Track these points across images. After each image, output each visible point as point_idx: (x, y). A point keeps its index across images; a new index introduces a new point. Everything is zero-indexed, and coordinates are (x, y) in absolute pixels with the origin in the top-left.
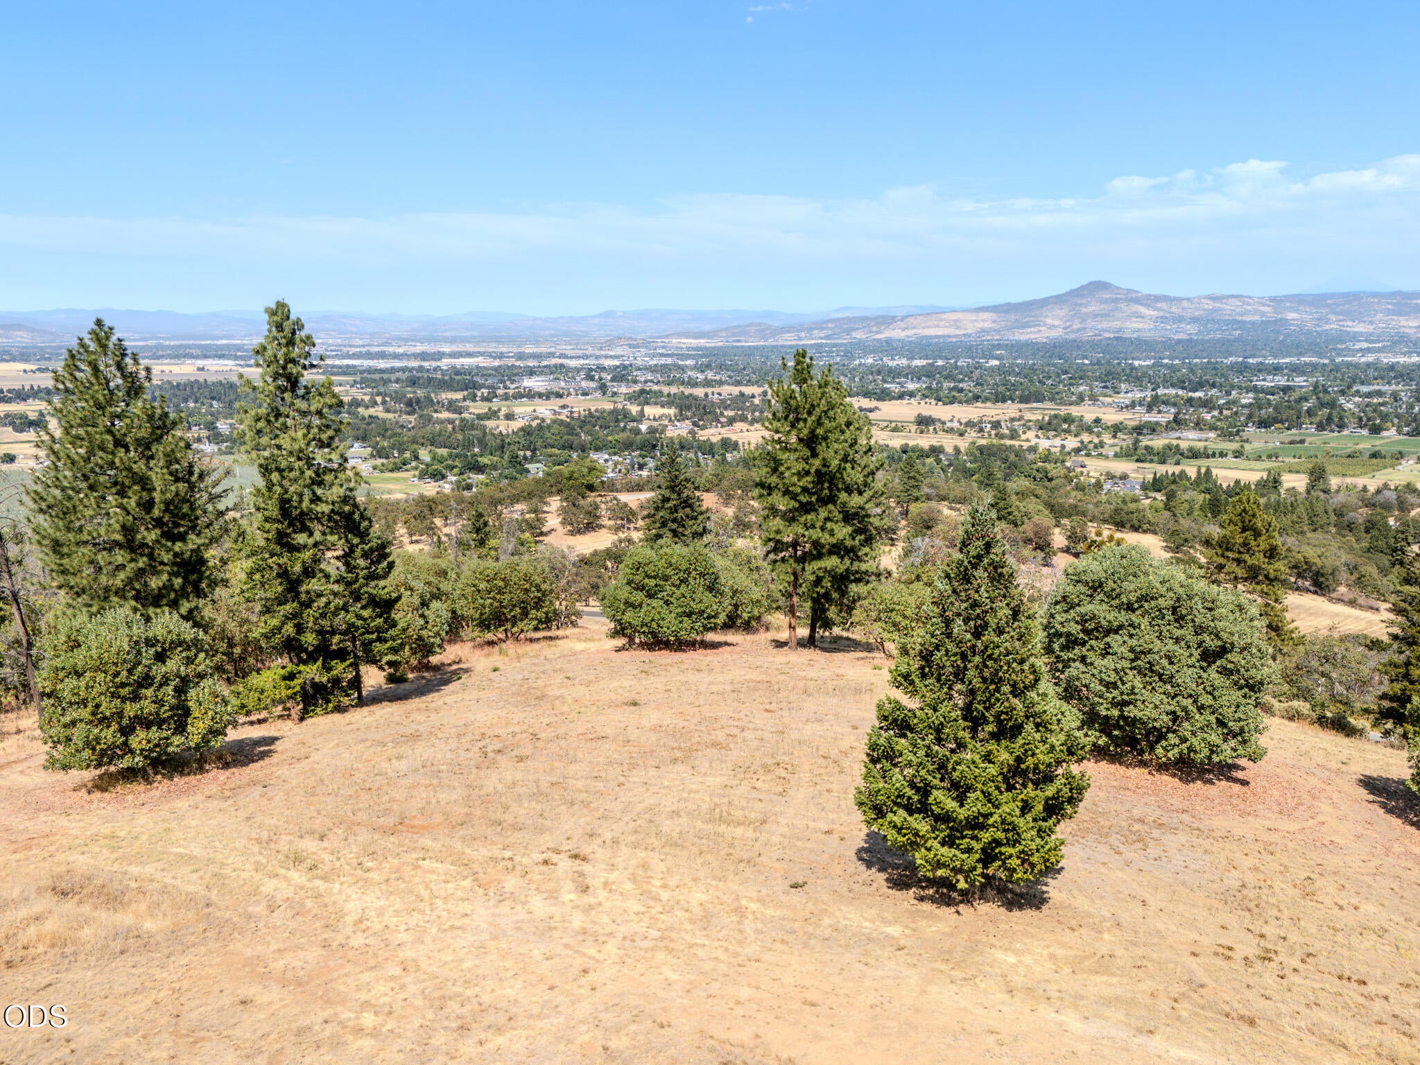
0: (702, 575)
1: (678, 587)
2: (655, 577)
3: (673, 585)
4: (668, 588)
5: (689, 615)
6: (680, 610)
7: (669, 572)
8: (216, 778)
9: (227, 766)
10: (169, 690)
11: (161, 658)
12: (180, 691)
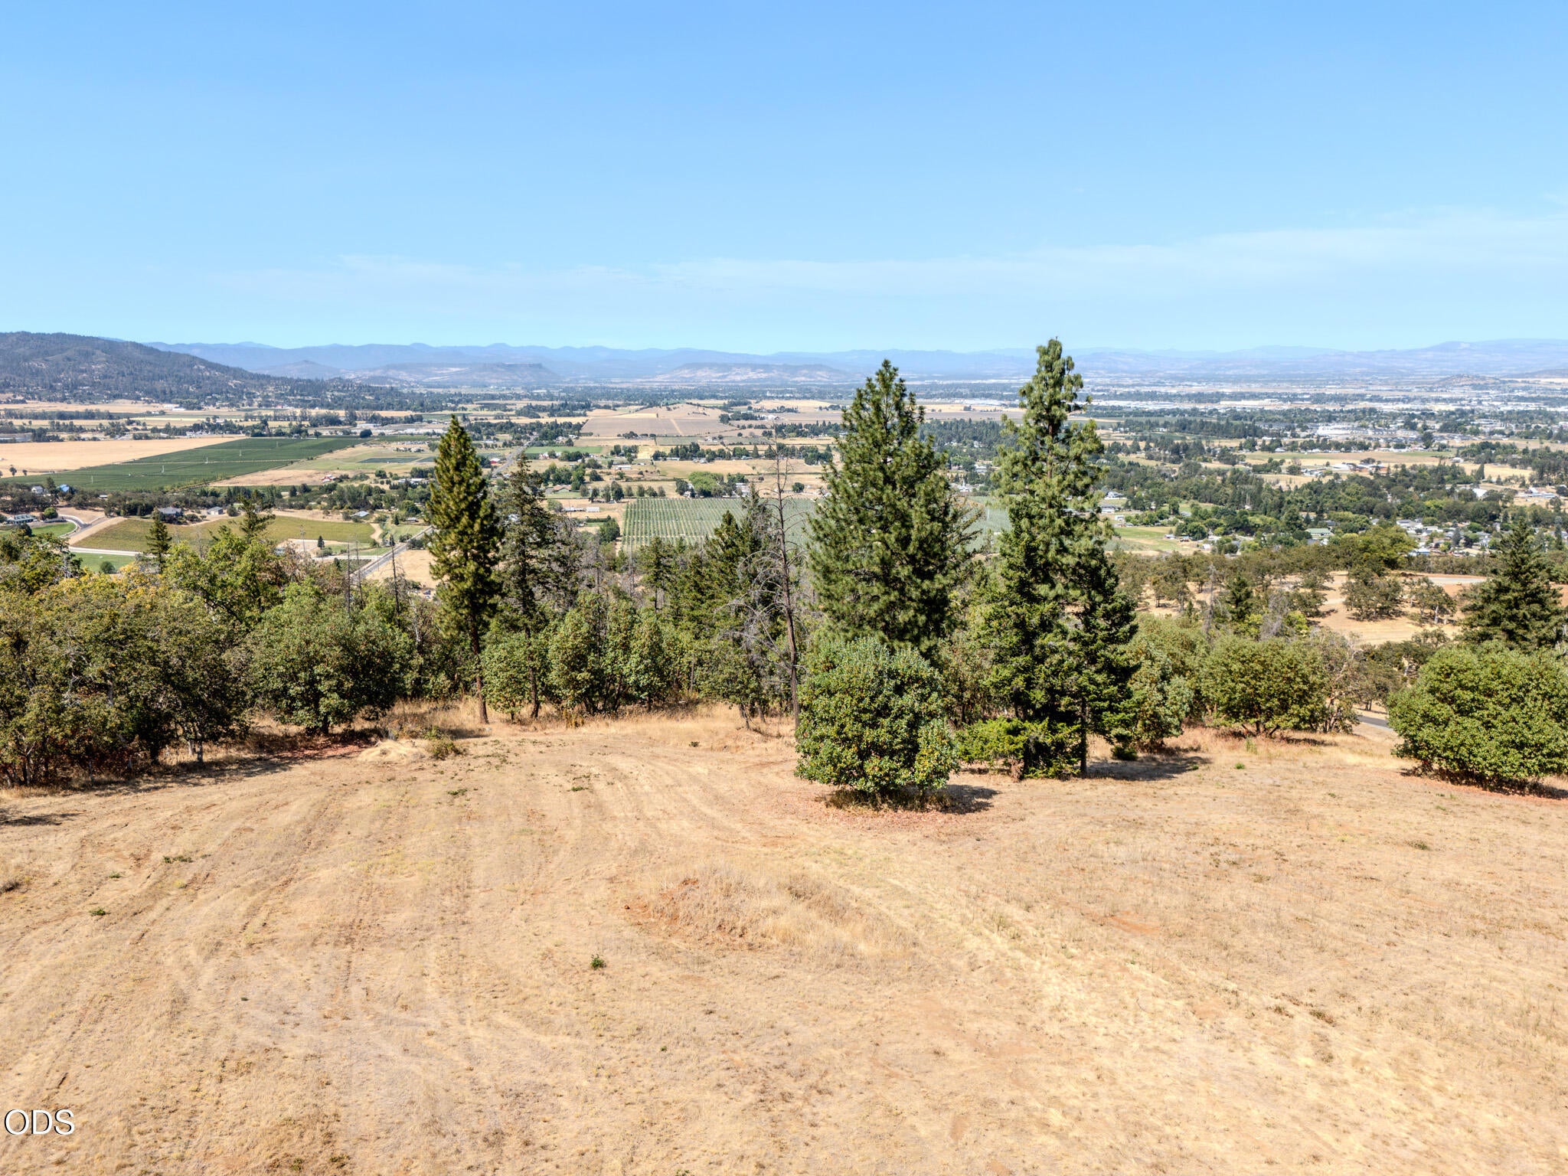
0: (1546, 696)
1: (1507, 707)
2: (1472, 689)
3: (1500, 703)
4: (1491, 706)
5: (1520, 747)
6: (1505, 737)
7: (1495, 685)
8: (934, 820)
9: (945, 809)
10: (903, 723)
11: (899, 690)
12: (913, 726)
